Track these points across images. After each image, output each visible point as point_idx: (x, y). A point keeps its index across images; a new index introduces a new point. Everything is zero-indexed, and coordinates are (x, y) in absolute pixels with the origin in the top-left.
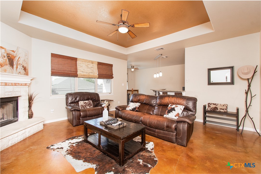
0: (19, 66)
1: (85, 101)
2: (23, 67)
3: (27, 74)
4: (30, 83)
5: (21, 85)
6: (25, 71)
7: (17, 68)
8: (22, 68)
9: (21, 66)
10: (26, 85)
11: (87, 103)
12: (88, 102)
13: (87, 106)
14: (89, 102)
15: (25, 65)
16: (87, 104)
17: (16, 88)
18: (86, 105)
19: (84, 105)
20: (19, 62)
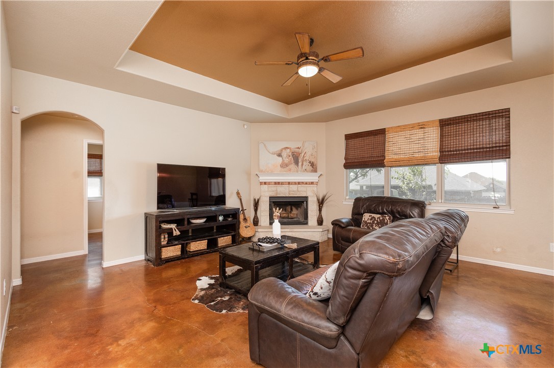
0: (304, 163)
1: (373, 215)
2: (310, 162)
3: (315, 171)
4: (317, 181)
5: (306, 183)
6: (312, 167)
7: (302, 165)
8: (309, 164)
9: (308, 162)
10: (312, 183)
11: (375, 220)
12: (378, 218)
13: (374, 225)
14: (381, 218)
15: (312, 160)
16: (376, 222)
17: (301, 187)
18: (373, 222)
19: (369, 221)
20: (305, 158)
